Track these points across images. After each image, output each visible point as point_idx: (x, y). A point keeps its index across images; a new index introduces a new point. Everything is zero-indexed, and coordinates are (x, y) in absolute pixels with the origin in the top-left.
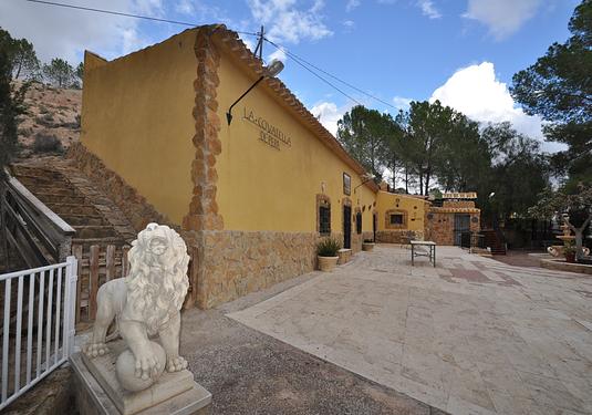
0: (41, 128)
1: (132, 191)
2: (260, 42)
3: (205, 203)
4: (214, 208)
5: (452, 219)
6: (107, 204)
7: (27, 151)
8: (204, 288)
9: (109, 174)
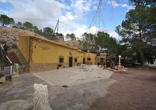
0: (14, 41)
1: (24, 57)
2: (58, 22)
3: (30, 60)
4: (32, 60)
5: (100, 59)
6: (21, 58)
7: (11, 47)
8: (30, 70)
9: (21, 54)
